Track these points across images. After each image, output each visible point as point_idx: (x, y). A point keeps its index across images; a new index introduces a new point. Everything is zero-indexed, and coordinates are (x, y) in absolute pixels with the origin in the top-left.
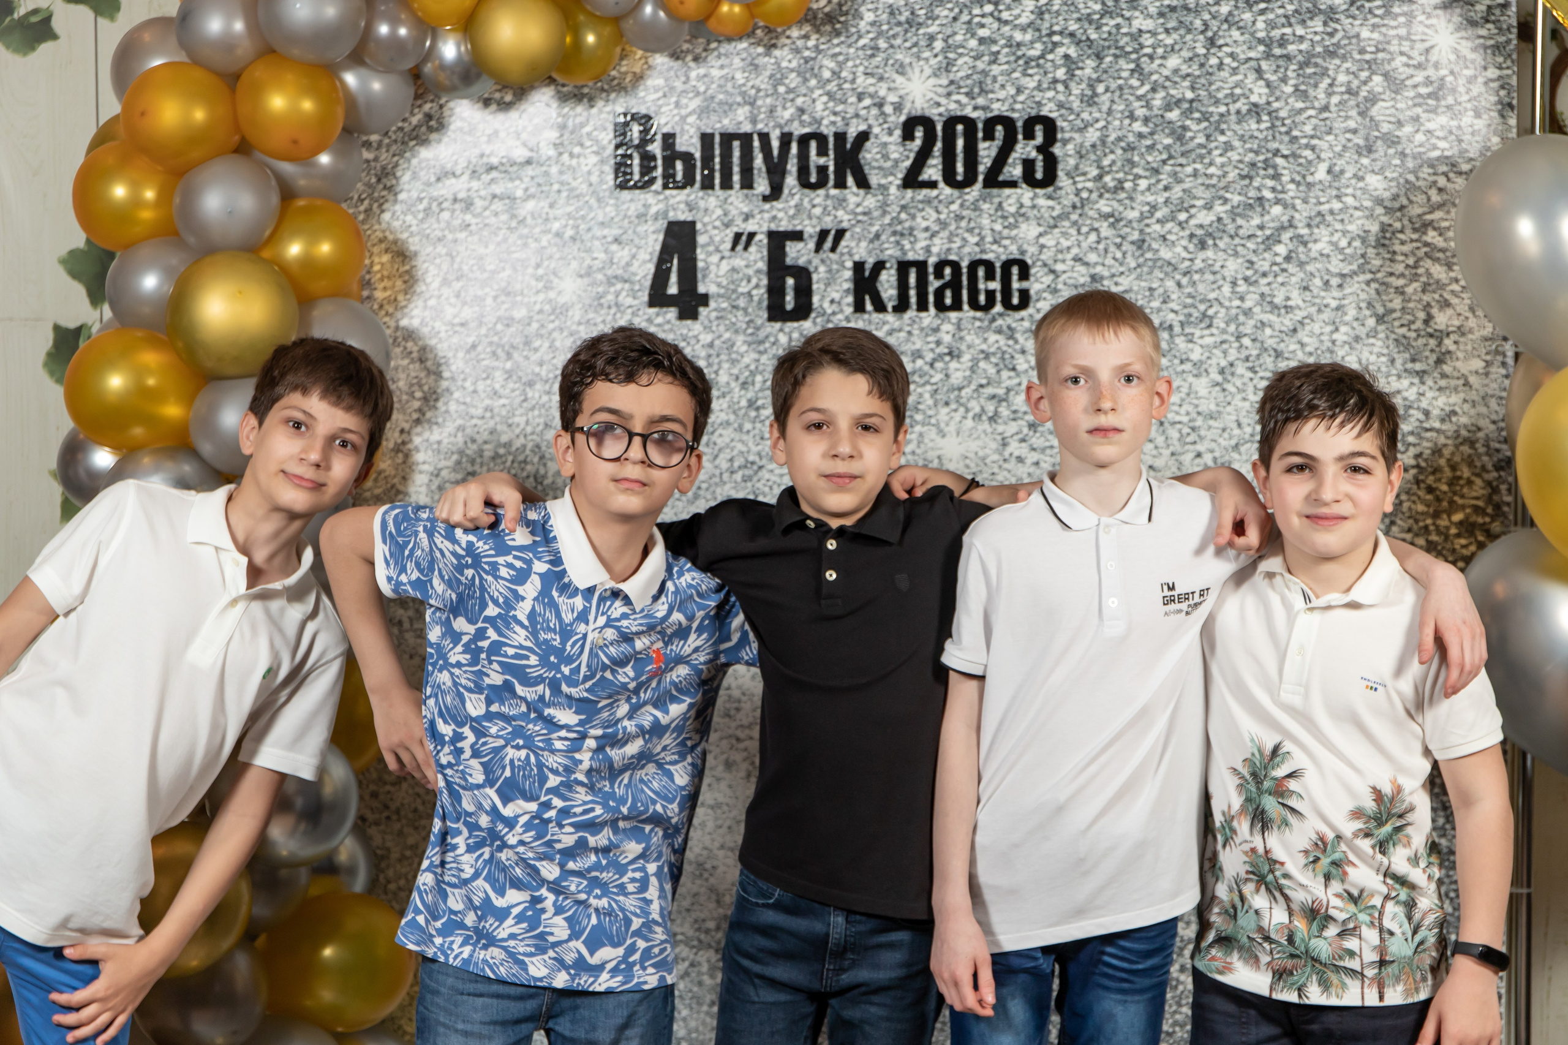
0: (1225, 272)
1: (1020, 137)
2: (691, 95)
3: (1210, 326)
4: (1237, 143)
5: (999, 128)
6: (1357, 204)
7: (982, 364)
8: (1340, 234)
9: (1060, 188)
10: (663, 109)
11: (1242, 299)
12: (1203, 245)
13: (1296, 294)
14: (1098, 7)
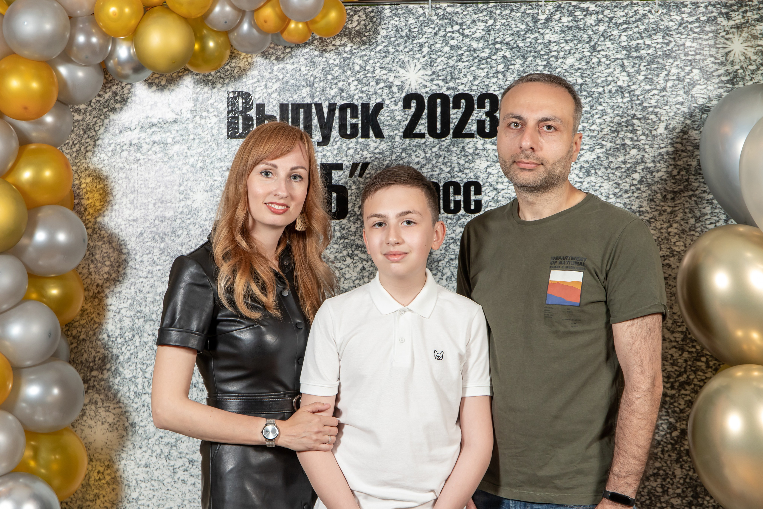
1: (476, 106)
2: (274, 81)
4: (609, 111)
5: (463, 101)
6: (684, 149)
7: (452, 246)
8: (673, 167)
10: (257, 90)
12: (588, 174)
13: (645, 204)
14: (524, 27)
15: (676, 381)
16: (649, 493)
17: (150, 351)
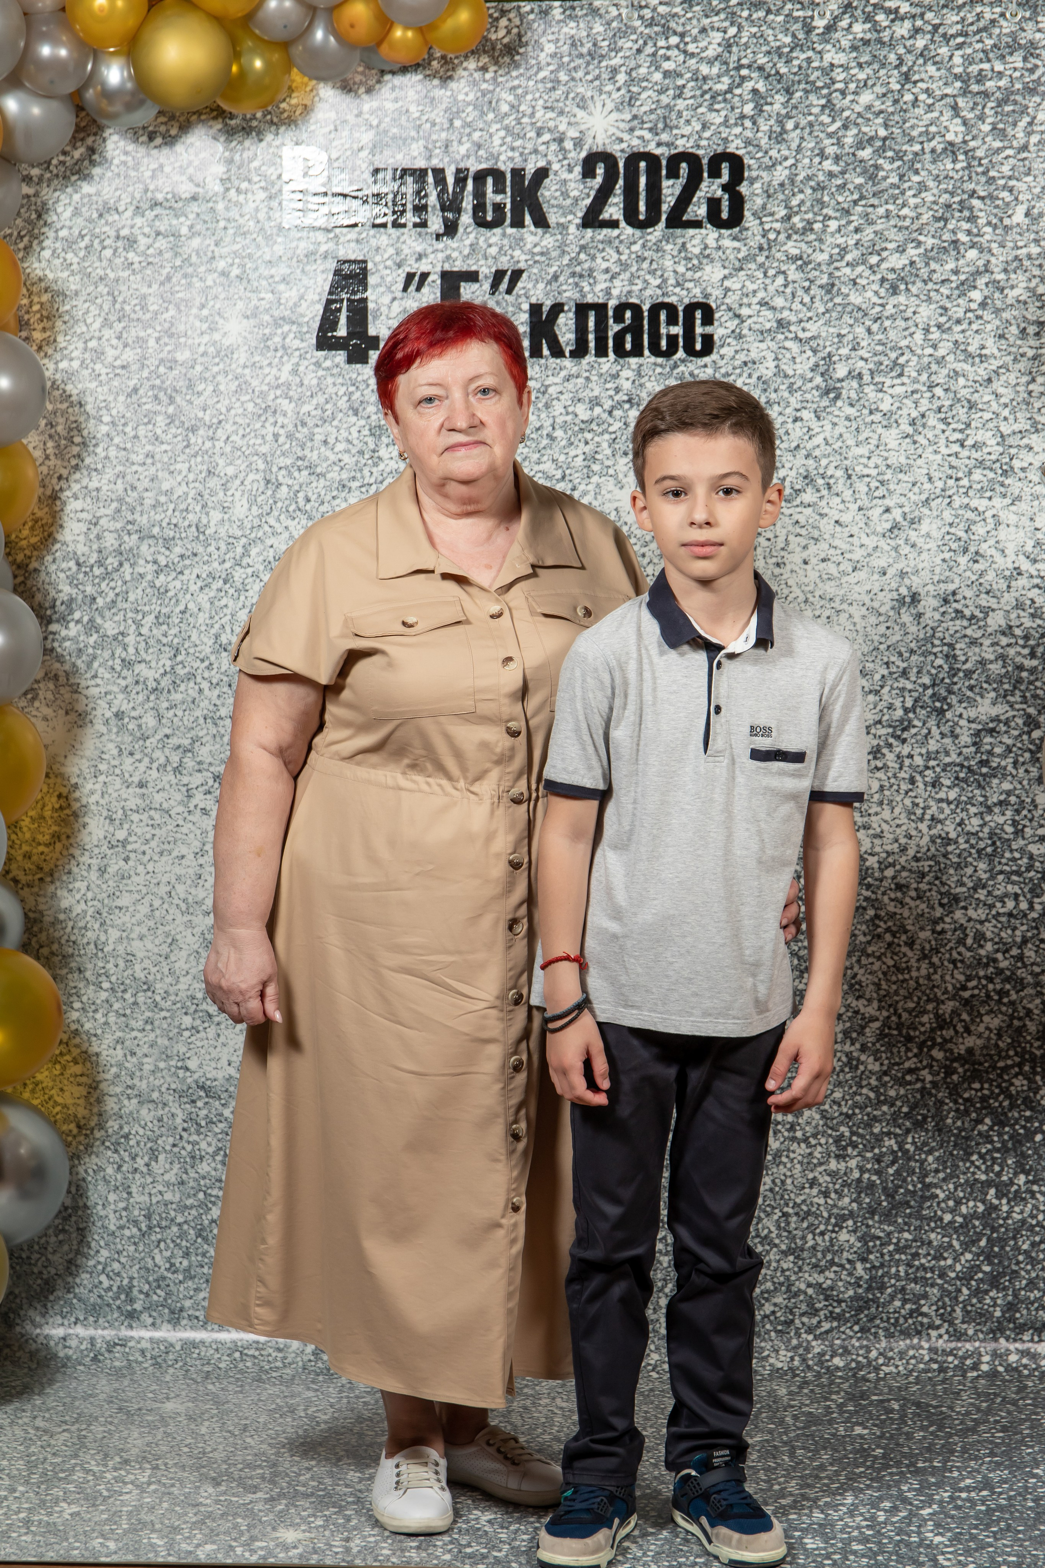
0: (918, 319)
1: (705, 175)
2: (363, 128)
3: (901, 375)
4: (931, 184)
5: (684, 165)
9: (747, 229)
10: (334, 144)
11: (935, 347)
12: (894, 290)
13: (990, 342)
14: (788, 40)
15: (1038, 645)
16: (992, 835)
17: (149, 590)
